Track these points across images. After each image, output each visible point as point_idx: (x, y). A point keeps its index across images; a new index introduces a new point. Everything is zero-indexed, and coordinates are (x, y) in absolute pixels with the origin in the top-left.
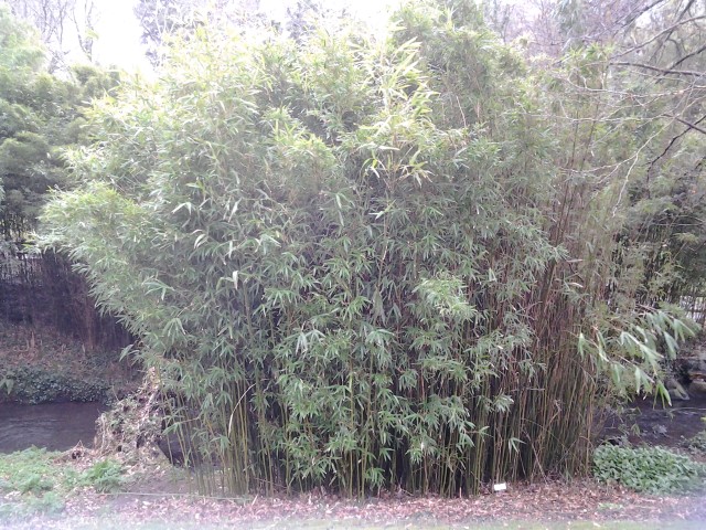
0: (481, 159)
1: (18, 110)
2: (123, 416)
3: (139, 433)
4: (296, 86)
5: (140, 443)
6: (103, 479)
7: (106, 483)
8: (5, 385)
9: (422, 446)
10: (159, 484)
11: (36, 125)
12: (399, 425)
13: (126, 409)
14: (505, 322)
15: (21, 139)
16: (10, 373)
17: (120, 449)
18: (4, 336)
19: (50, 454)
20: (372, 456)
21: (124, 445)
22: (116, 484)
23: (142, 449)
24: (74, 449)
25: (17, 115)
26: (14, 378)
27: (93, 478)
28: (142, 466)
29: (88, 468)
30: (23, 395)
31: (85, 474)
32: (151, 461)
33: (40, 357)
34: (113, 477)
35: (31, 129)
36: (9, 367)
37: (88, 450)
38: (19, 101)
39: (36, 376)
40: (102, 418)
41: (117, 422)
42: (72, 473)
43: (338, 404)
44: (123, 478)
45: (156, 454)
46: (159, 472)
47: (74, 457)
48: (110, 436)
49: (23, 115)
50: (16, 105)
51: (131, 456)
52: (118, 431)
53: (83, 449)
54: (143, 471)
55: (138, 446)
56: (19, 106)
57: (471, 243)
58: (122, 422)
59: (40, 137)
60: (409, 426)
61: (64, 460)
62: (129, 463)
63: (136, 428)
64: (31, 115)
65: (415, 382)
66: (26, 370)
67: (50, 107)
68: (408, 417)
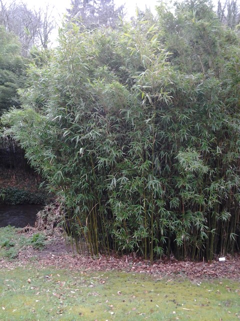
0: (212, 89)
1: (6, 73)
2: (48, 213)
3: (54, 221)
4: (117, 55)
5: (55, 225)
6: (37, 243)
7: (37, 244)
8: (2, 196)
9: (183, 237)
10: (62, 246)
11: (14, 80)
12: (170, 226)
13: (49, 210)
14: (227, 173)
15: (7, 86)
16: (4, 191)
17: (45, 228)
18: (2, 174)
19: (16, 229)
20: (157, 240)
21: (48, 226)
22: (42, 245)
23: (55, 228)
24: (26, 228)
25: (5, 75)
26: (6, 193)
27: (32, 242)
28: (55, 236)
29: (31, 236)
30: (9, 201)
31: (29, 240)
32: (59, 234)
33: (17, 184)
34: (41, 242)
35: (11, 81)
36: (4, 188)
37: (32, 228)
38: (7, 69)
39: (15, 193)
40: (39, 214)
41: (45, 215)
42: (24, 239)
43: (138, 214)
44: (45, 243)
45: (62, 231)
46: (62, 240)
47: (26, 231)
48: (42, 222)
49: (8, 75)
50: (5, 71)
51: (50, 232)
52: (45, 220)
53: (30, 228)
54: (55, 239)
55: (54, 227)
56: (7, 71)
57: (207, 133)
58: (47, 215)
59: (14, 85)
60: (175, 226)
61: (22, 232)
62: (50, 235)
63: (53, 218)
64: (11, 75)
65: (178, 204)
66: (11, 189)
67: (20, 71)
68: (175, 222)
